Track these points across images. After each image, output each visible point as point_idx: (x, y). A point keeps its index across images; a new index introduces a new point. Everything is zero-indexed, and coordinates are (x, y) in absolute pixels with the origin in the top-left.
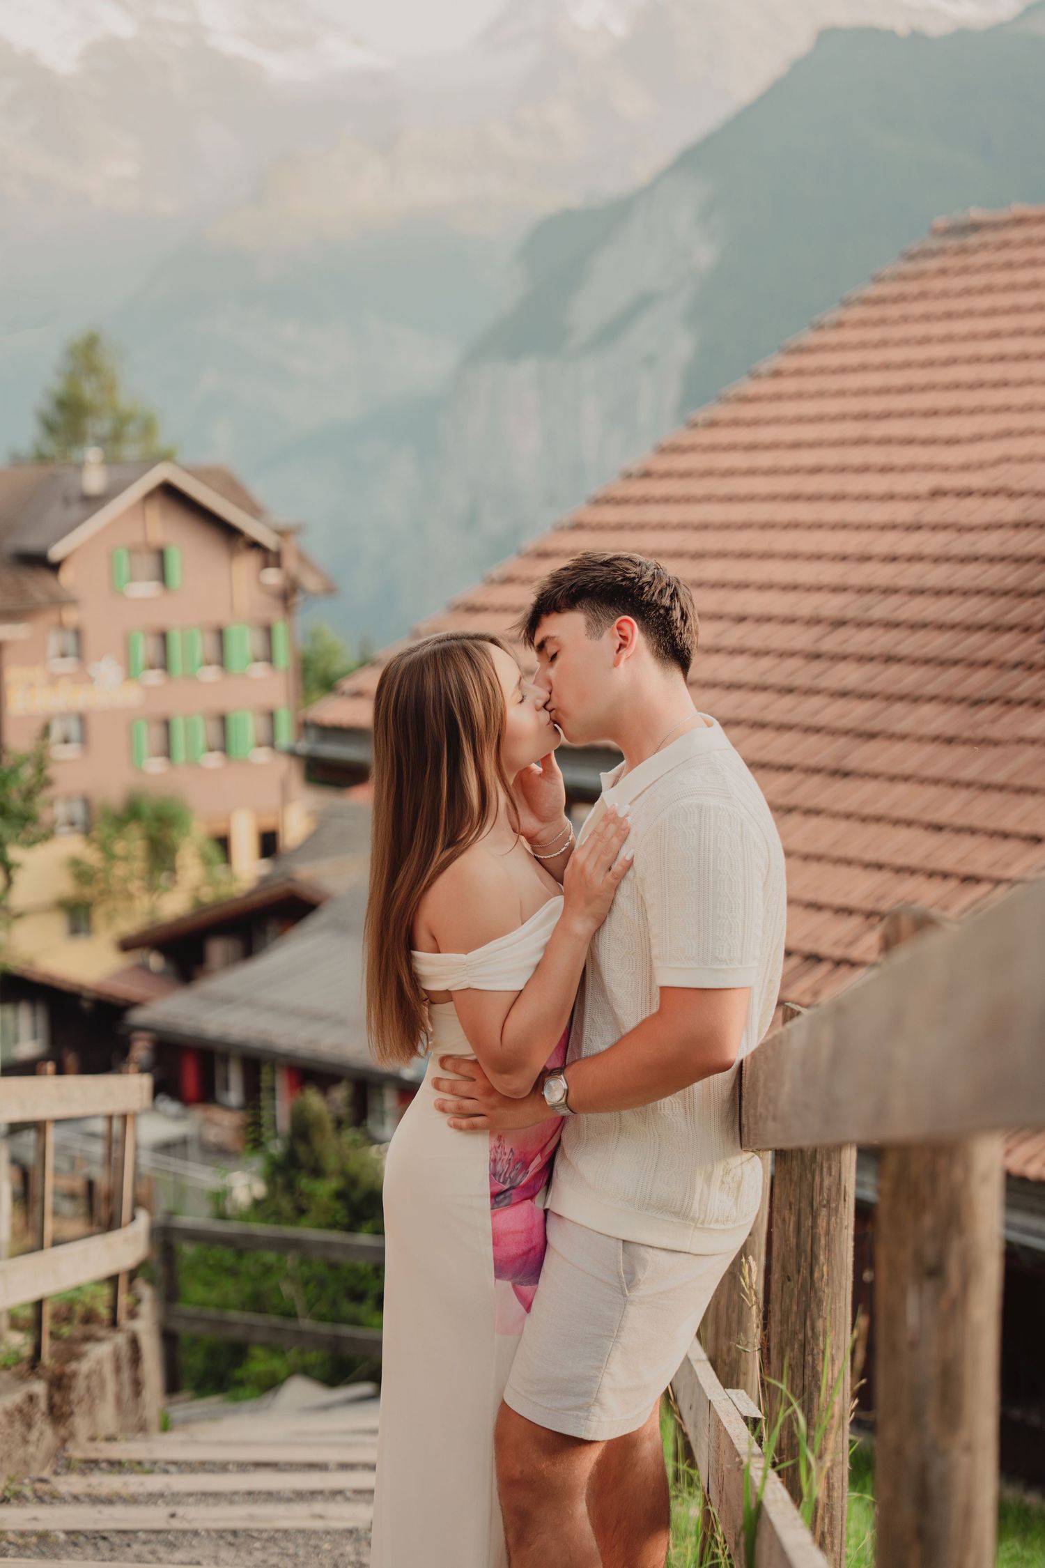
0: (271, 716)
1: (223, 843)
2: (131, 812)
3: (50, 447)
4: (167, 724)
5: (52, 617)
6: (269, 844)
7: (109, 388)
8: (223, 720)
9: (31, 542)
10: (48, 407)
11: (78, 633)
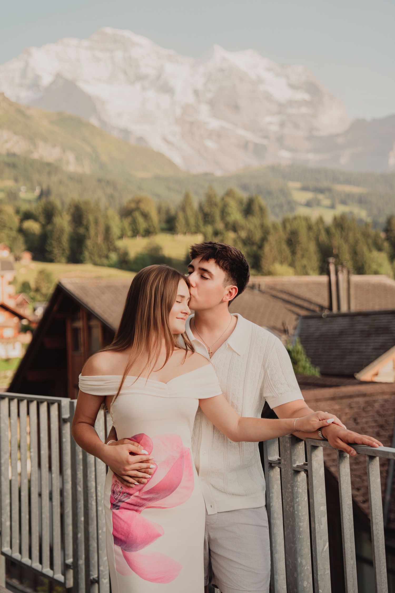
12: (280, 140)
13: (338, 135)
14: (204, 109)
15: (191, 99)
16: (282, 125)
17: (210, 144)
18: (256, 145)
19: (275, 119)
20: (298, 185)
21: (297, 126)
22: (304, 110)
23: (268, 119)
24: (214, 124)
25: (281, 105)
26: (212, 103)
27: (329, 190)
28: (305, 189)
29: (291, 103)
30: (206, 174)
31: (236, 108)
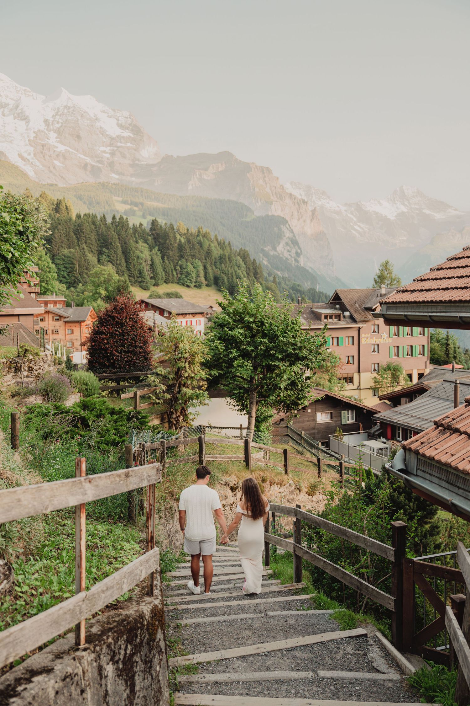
0: (423, 346)
1: (410, 376)
2: (388, 368)
3: (375, 286)
4: (398, 347)
5: (373, 322)
6: (421, 376)
7: (390, 273)
8: (411, 346)
9: (368, 305)
10: (376, 278)
11: (378, 325)
12: (111, 164)
13: (153, 165)
14: (53, 136)
15: (43, 127)
16: (113, 154)
17: (56, 162)
18: (93, 166)
19: (108, 149)
20: (120, 199)
21: (124, 156)
22: (129, 144)
23: (102, 149)
24: (61, 148)
25: (112, 139)
26: (59, 132)
27: (142, 204)
28: (124, 202)
29: (120, 138)
30: (52, 185)
31: (79, 137)
